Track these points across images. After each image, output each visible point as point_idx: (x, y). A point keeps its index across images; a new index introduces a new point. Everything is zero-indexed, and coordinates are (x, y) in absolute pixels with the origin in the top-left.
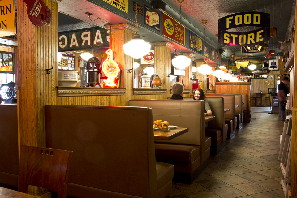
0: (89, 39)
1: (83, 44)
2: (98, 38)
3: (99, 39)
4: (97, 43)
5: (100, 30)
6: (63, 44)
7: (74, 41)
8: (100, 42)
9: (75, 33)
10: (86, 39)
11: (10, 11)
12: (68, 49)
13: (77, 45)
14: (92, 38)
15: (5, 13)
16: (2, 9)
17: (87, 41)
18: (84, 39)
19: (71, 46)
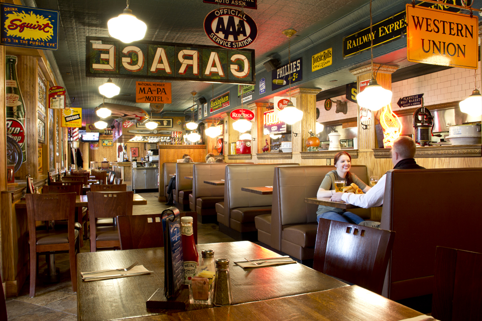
0: (195, 63)
1: (182, 70)
2: (214, 65)
3: (216, 67)
4: (211, 73)
5: (218, 53)
6: (133, 63)
7: (161, 61)
8: (218, 72)
9: (162, 47)
10: (189, 62)
11: (472, 35)
12: (145, 74)
13: (168, 70)
14: (202, 62)
15: (464, 34)
16: (460, 28)
17: (190, 67)
18: (185, 63)
19: (153, 69)
